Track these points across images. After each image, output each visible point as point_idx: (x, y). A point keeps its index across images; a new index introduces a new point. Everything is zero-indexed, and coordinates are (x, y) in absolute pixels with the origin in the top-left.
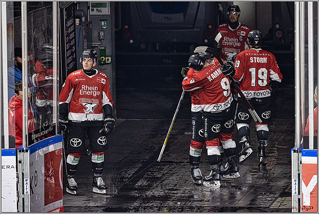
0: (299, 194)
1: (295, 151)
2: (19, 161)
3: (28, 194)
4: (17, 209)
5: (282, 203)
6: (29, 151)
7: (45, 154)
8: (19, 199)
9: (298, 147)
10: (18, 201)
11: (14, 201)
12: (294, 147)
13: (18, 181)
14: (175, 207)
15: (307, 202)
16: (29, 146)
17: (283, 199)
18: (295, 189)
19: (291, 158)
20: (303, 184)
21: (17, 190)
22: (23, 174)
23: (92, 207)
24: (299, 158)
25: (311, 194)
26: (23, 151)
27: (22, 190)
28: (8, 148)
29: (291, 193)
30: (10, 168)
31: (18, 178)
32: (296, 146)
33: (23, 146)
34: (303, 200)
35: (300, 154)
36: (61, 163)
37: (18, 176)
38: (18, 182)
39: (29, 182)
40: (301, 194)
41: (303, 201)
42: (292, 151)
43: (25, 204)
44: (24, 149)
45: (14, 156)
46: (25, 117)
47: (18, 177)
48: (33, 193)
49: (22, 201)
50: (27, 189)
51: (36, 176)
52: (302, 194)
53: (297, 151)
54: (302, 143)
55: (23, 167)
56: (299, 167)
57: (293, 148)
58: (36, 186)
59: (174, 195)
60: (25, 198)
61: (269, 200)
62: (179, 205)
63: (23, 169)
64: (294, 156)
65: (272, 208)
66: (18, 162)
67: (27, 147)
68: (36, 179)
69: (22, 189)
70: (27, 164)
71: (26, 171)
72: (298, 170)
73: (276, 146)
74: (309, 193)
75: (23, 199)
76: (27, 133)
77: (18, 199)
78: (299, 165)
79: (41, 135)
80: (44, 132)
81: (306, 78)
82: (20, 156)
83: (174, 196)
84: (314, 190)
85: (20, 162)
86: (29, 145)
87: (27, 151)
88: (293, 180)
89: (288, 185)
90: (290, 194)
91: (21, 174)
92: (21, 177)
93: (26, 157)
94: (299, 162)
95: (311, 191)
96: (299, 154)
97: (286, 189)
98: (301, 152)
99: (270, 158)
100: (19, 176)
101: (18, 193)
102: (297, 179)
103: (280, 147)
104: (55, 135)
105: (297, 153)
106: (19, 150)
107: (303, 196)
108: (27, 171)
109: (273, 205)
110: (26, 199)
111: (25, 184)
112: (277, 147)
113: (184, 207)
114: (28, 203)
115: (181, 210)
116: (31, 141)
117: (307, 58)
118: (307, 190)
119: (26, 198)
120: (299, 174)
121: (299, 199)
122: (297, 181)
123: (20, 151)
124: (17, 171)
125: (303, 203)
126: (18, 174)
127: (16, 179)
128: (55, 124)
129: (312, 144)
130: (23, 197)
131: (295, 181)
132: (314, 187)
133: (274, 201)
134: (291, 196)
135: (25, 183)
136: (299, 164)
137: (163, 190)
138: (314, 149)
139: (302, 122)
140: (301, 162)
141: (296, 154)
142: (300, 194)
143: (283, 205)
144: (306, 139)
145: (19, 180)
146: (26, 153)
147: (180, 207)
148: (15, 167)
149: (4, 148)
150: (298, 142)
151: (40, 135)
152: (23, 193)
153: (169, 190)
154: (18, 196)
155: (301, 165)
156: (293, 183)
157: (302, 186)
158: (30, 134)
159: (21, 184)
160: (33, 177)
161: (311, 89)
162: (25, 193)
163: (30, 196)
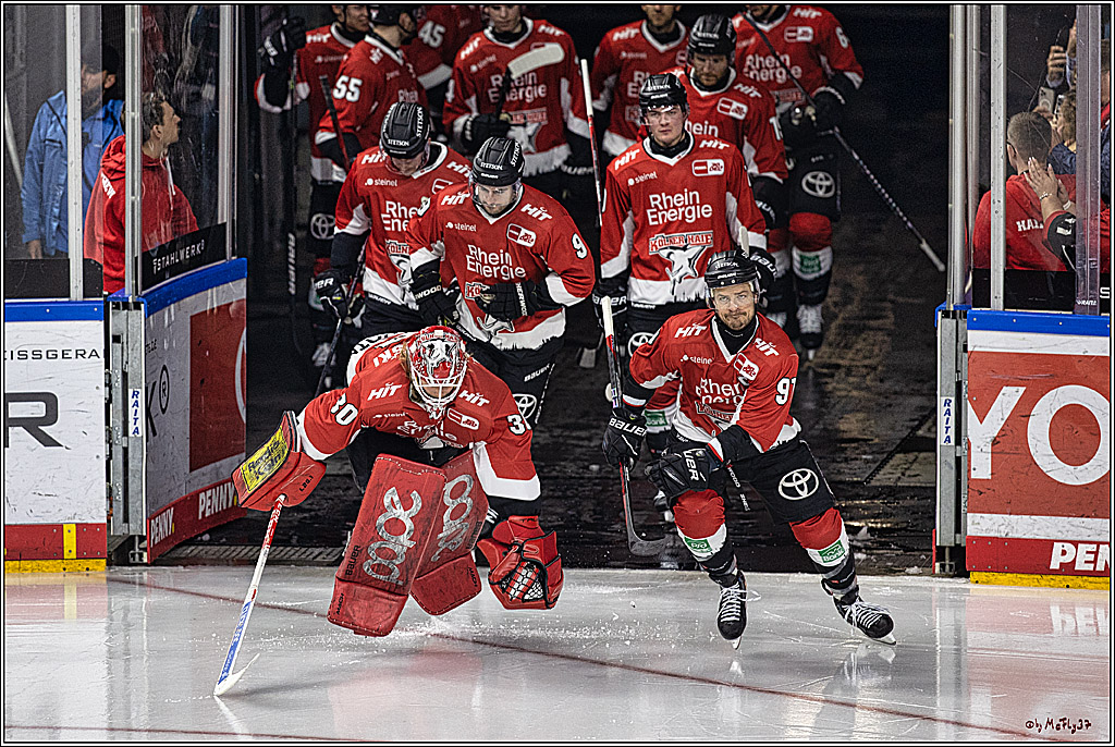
0: (958, 442)
1: (946, 314)
2: (113, 336)
3: (140, 435)
4: (105, 479)
5: (908, 469)
6: (142, 306)
7: (191, 317)
8: (113, 449)
9: (957, 300)
10: (110, 457)
11: (98, 457)
12: (945, 300)
13: (110, 395)
14: (583, 478)
15: (981, 467)
16: (144, 292)
17: (911, 456)
18: (947, 428)
19: (936, 334)
20: (970, 414)
21: (107, 423)
22: (125, 375)
23: (333, 475)
24: (960, 335)
25: (993, 445)
26: (126, 306)
27: (121, 424)
28: (80, 298)
29: (936, 439)
30: (87, 356)
31: (110, 389)
32: (948, 299)
33: (126, 292)
34: (970, 461)
35: (963, 324)
36: (241, 344)
37: (110, 381)
38: (109, 402)
39: (141, 398)
40: (963, 443)
41: (969, 465)
42: (940, 313)
43: (130, 465)
44: (130, 301)
45: (98, 322)
46: (133, 204)
47: (109, 385)
48: (155, 434)
49: (120, 457)
50: (136, 419)
51: (164, 383)
52: (969, 443)
53: (954, 312)
54: (969, 290)
55: (125, 353)
56: (959, 362)
57: (942, 306)
58: (164, 411)
59: (581, 443)
60: (130, 450)
61: (867, 461)
62: (594, 475)
63: (125, 359)
64: (945, 327)
65: (878, 484)
66: (111, 339)
67: (137, 294)
68: (164, 390)
69: (121, 419)
70: (137, 345)
71: (135, 366)
72: (957, 371)
73: (891, 297)
74: (989, 440)
75: (126, 450)
76: (138, 253)
77: (111, 451)
78: (959, 357)
79: (182, 257)
80: (190, 251)
81: (984, 94)
82: (118, 320)
83: (582, 447)
84: (1003, 433)
85: (117, 339)
86: (143, 289)
87: (137, 306)
88: (941, 401)
89: (925, 416)
90: (930, 445)
91: (120, 376)
92: (118, 384)
93: (134, 323)
94: (961, 348)
95: (995, 435)
96: (960, 321)
97: (918, 427)
98: (965, 317)
99: (872, 333)
100: (113, 382)
101: (109, 432)
102: (953, 399)
103: (900, 300)
104: (225, 258)
105: (954, 321)
106: (113, 303)
107: (969, 448)
108: (138, 366)
109: (878, 477)
110: (134, 450)
111: (130, 404)
112: (892, 302)
113: (609, 478)
114: (138, 463)
115: (600, 488)
116: (149, 278)
117: (986, 34)
118: (982, 432)
119: (134, 446)
120: (959, 385)
121: (958, 460)
122: (953, 404)
123: (117, 307)
124: (107, 366)
125: (969, 471)
126: (110, 375)
127: (103, 391)
128: (224, 224)
129: (999, 293)
130: (125, 445)
131: (947, 403)
132: (1003, 423)
133: (884, 462)
134: (935, 451)
135: (131, 401)
136: (960, 354)
137: (548, 428)
138: (1005, 307)
139: (970, 225)
140: (965, 347)
141: (952, 323)
142: (960, 445)
143: (909, 476)
144: (981, 276)
145: (114, 394)
146: (134, 312)
147: (596, 478)
148: (101, 354)
149: (69, 296)
150: (958, 285)
151: (179, 258)
152: (126, 433)
153: (566, 427)
154: (109, 441)
155: (966, 355)
156: (941, 409)
157: (966, 419)
158: (147, 257)
159: (120, 407)
160: (154, 384)
161: (997, 127)
162: (130, 434)
163: (147, 441)
